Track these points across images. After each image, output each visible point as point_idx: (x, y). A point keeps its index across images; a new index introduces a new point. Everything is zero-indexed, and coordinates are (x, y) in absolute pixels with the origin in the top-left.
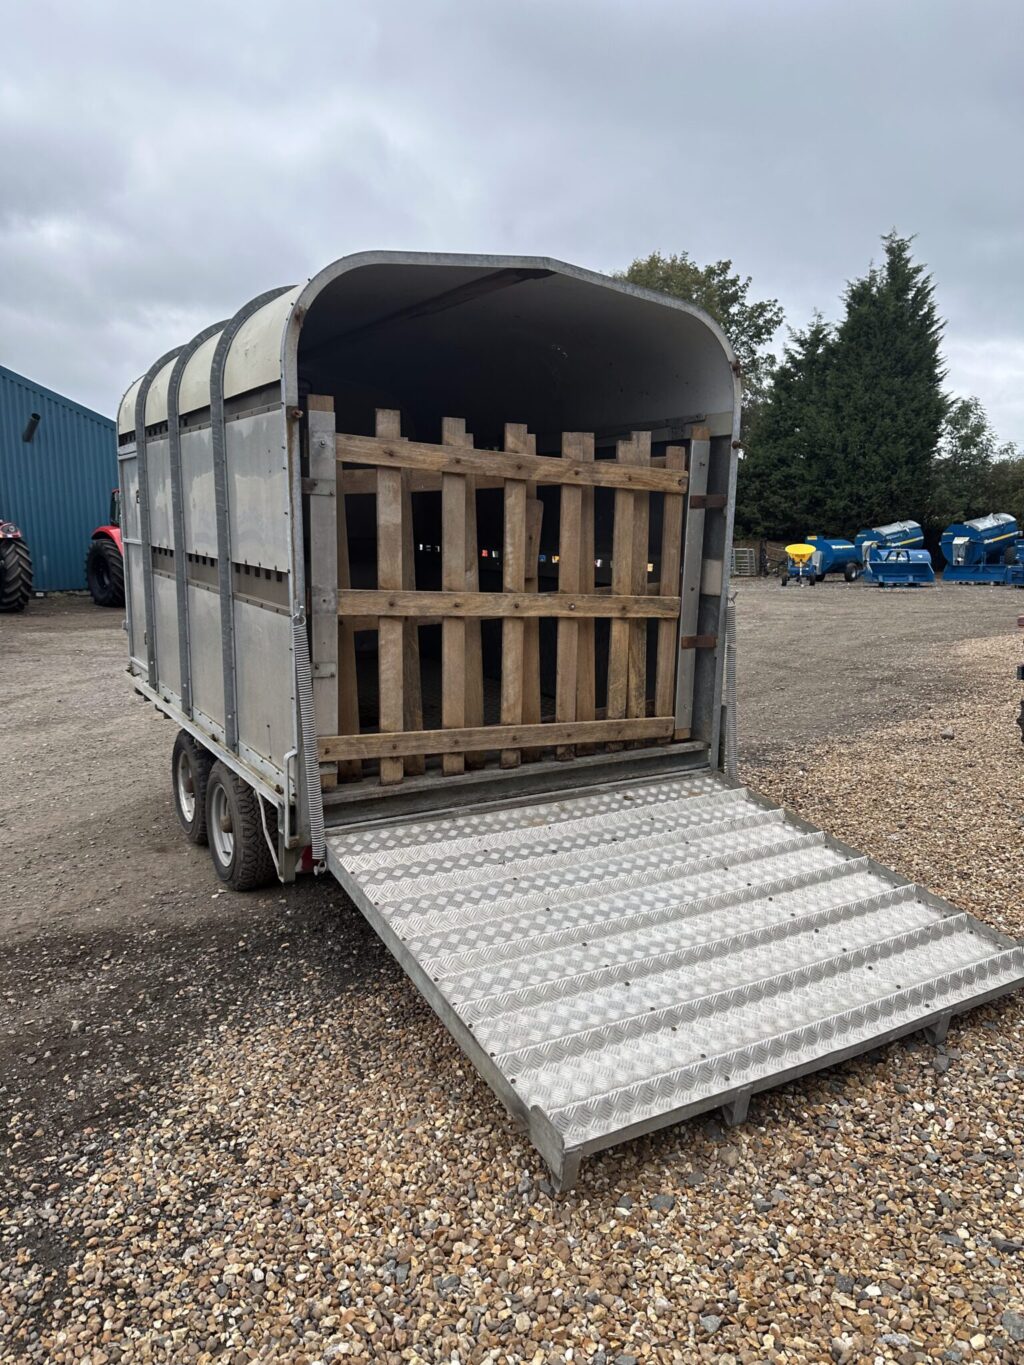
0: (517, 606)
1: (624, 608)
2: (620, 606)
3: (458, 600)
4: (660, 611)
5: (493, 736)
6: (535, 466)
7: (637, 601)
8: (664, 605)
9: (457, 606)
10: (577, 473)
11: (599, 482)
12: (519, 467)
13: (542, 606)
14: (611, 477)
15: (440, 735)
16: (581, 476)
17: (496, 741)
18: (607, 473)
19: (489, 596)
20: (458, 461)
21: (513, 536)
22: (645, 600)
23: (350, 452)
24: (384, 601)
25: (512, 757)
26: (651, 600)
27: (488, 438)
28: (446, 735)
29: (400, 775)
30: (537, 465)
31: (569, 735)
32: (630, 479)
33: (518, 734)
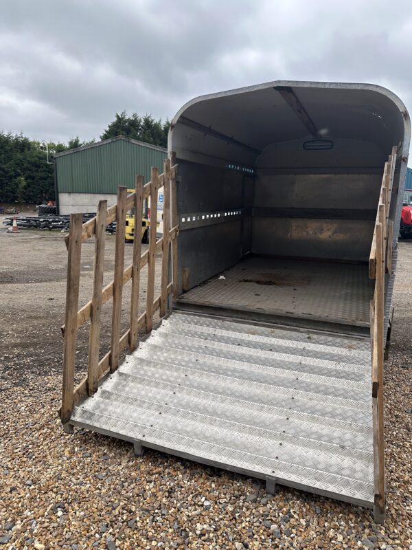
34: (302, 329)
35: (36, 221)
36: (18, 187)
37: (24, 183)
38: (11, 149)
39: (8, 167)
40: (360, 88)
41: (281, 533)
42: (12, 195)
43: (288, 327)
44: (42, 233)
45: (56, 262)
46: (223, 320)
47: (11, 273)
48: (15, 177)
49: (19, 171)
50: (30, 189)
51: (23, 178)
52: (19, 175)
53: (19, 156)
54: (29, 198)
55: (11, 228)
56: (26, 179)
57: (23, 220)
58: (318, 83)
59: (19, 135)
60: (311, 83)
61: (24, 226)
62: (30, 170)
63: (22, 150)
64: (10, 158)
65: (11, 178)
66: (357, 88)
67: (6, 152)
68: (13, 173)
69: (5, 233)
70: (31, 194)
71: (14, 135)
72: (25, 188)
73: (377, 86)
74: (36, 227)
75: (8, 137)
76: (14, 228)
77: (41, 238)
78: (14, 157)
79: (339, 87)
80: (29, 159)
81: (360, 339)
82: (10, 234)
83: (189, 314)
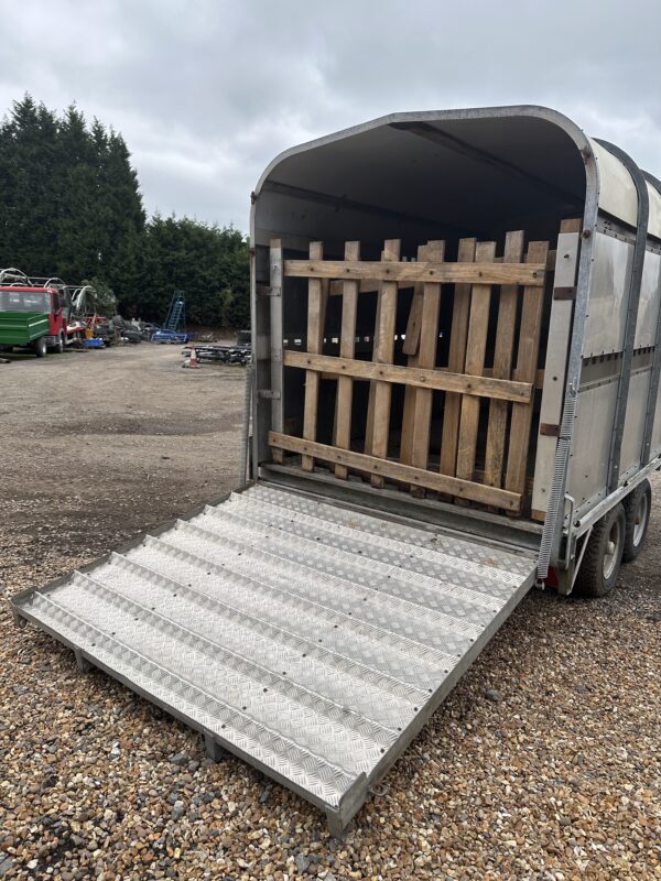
0: (381, 373)
1: (469, 386)
2: (466, 384)
3: (345, 364)
4: (508, 394)
5: (361, 460)
6: (400, 269)
7: (483, 382)
8: (513, 389)
9: (344, 368)
10: (431, 273)
11: (451, 279)
12: (388, 272)
13: (399, 375)
14: (462, 275)
15: (328, 449)
16: (435, 275)
17: (362, 465)
18: (458, 271)
19: (363, 364)
20: (348, 271)
21: (385, 323)
22: (491, 383)
23: (294, 271)
24: (305, 359)
25: (377, 481)
26: (498, 383)
27: (371, 253)
28: (334, 451)
29: (310, 468)
30: (401, 269)
31: (416, 478)
32: (481, 275)
33: (379, 465)
34: (430, 526)
35: (224, 352)
36: (222, 304)
37: (230, 298)
38: (216, 248)
39: (211, 275)
40: (512, 114)
41: (184, 813)
42: (214, 315)
43: (410, 520)
44: (228, 369)
45: (214, 410)
46: (321, 501)
47: (143, 420)
48: (219, 289)
49: (224, 280)
50: (239, 307)
51: (229, 291)
52: (225, 286)
53: (226, 258)
54: (238, 320)
55: (188, 361)
56: (234, 292)
57: (209, 350)
58: (449, 111)
59: (228, 228)
60: (439, 112)
61: (210, 358)
62: (240, 279)
63: (231, 249)
64: (213, 262)
65: (213, 290)
66: (509, 114)
67: (209, 252)
68: (216, 283)
69: (180, 368)
70: (240, 314)
71: (221, 229)
72: (232, 305)
73: (541, 108)
74: (224, 360)
75: (214, 231)
76: (192, 360)
77: (221, 376)
78: (218, 259)
79: (481, 116)
80: (239, 262)
81: (516, 552)
82: (185, 370)
83: (276, 488)
